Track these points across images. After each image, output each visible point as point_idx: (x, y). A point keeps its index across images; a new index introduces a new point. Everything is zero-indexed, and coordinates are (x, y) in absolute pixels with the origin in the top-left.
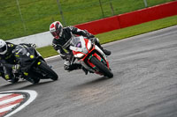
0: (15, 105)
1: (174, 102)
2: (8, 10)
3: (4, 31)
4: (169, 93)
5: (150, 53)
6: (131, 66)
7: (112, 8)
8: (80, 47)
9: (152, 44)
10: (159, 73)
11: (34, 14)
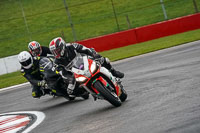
0: (20, 128)
1: (198, 125)
2: (13, 22)
3: (9, 45)
4: (192, 115)
5: (171, 71)
6: (149, 85)
7: (128, 20)
8: (83, 69)
9: (173, 60)
10: (181, 93)
11: (42, 26)
